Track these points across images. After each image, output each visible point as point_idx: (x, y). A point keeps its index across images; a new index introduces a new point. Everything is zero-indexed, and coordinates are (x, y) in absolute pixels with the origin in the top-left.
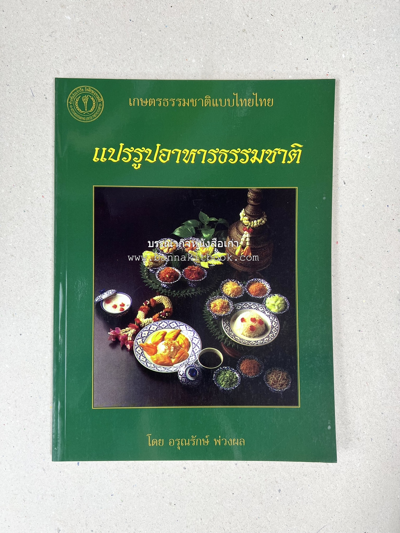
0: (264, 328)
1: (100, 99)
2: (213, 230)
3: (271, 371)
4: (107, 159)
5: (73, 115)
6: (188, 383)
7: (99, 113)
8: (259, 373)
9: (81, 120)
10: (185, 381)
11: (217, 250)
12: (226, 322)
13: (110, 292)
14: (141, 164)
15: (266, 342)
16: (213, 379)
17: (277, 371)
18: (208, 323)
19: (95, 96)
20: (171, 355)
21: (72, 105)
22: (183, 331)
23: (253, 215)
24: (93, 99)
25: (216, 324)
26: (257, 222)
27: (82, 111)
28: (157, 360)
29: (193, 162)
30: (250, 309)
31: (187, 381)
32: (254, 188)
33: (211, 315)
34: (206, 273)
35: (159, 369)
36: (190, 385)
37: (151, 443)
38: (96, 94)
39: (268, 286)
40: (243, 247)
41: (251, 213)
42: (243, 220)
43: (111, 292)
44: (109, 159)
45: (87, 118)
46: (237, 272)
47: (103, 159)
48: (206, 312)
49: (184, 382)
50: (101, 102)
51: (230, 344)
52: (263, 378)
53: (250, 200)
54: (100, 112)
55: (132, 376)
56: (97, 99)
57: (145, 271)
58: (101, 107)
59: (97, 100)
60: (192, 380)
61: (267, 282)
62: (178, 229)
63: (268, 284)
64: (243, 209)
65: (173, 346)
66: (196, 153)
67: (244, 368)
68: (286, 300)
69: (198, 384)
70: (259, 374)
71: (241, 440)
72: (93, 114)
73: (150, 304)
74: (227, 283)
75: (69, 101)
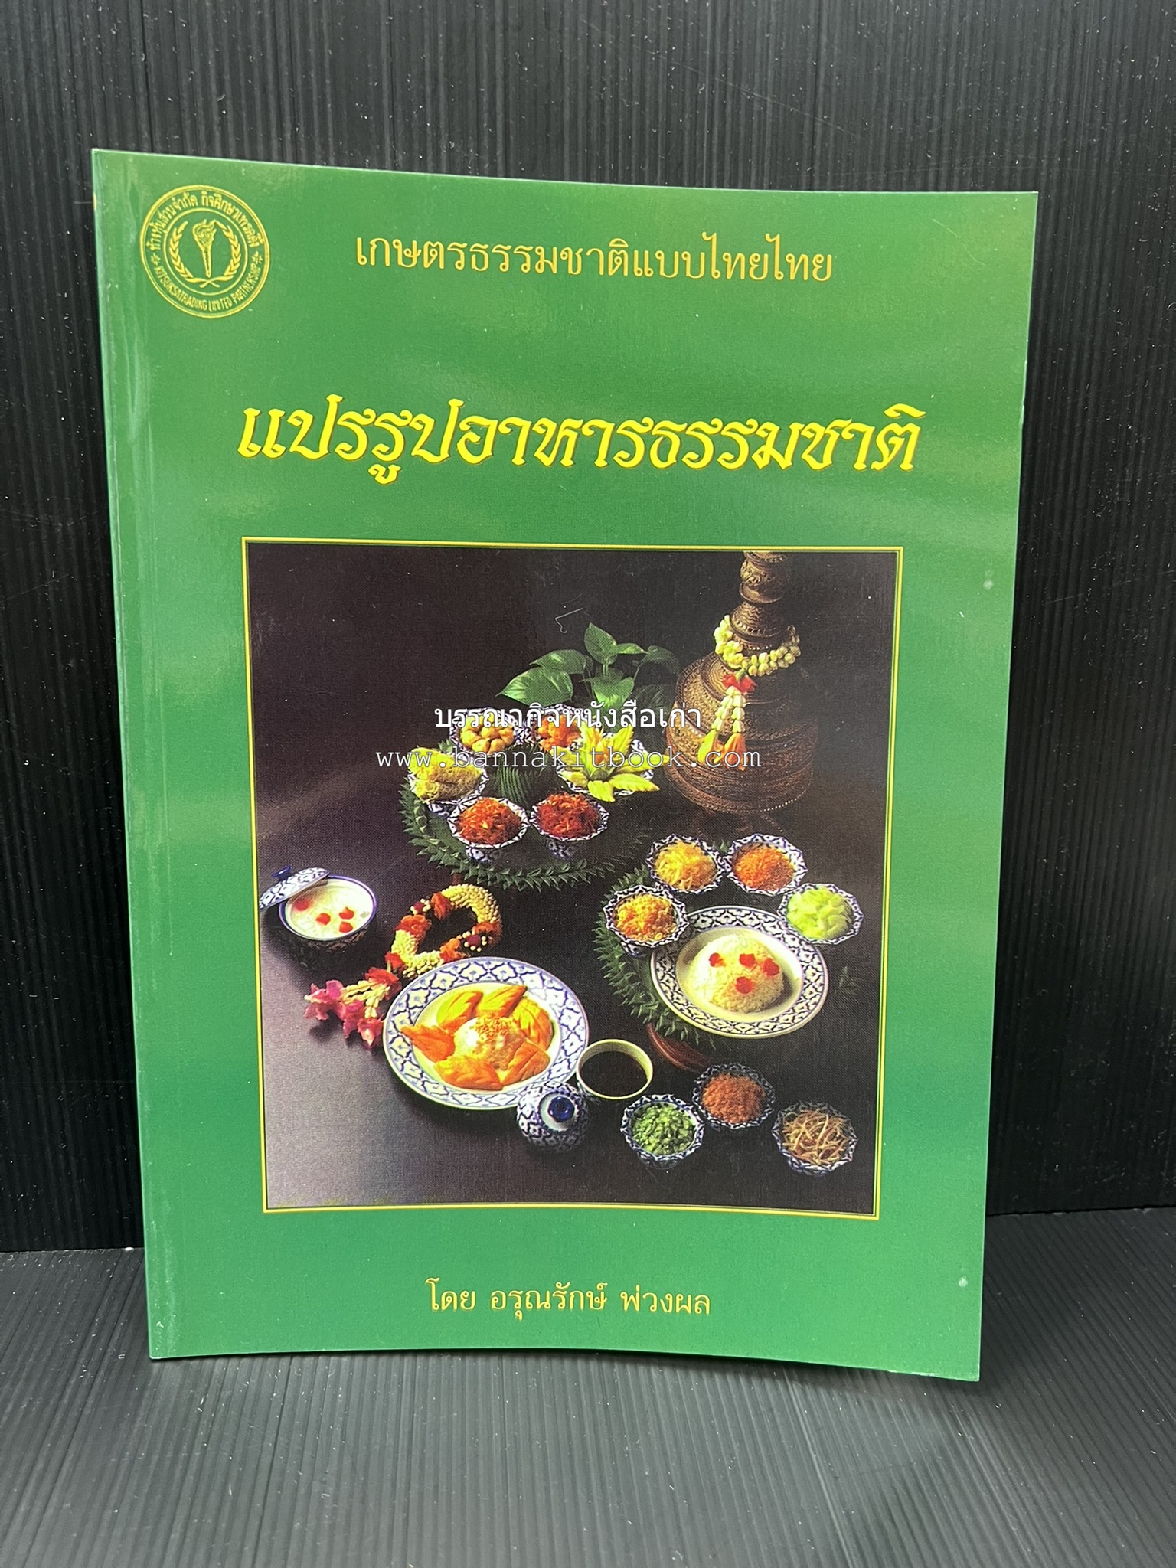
0: (781, 985)
1: (256, 235)
2: (630, 682)
3: (796, 1110)
4: (287, 449)
5: (164, 289)
6: (547, 1139)
7: (255, 287)
8: (760, 1115)
9: (194, 309)
10: (537, 1134)
11: (641, 747)
12: (665, 962)
13: (308, 876)
14: (399, 468)
15: (785, 1026)
16: (622, 1130)
17: (816, 1113)
18: (609, 968)
19: (239, 225)
20: (497, 1059)
21: (159, 252)
22: (533, 991)
23: (758, 635)
24: (230, 234)
25: (634, 969)
26: (770, 659)
27: (195, 276)
28: (456, 1074)
29: (567, 461)
30: (738, 928)
31: (543, 1135)
32: (763, 550)
33: (618, 942)
34: (605, 815)
35: (460, 1098)
36: (552, 1144)
37: (438, 1301)
38: (240, 218)
39: (795, 859)
40: (722, 738)
41: (750, 630)
42: (725, 651)
43: (312, 875)
44: (294, 448)
45: (214, 302)
46: (701, 813)
47: (272, 449)
48: (603, 933)
49: (535, 1136)
50: (262, 246)
51: (676, 1031)
52: (770, 1131)
53: (747, 589)
54: (258, 281)
55: (379, 1120)
56: (245, 235)
57: (415, 811)
58: (261, 265)
59: (247, 240)
60: (560, 1130)
61: (793, 848)
62: (518, 678)
63: (798, 854)
64: (727, 617)
65: (503, 1034)
66: (579, 431)
67: (714, 1099)
68: (853, 904)
69: (575, 1142)
70: (760, 1119)
71: (699, 1299)
72: (233, 290)
73: (432, 910)
74: (669, 848)
75: (148, 237)
